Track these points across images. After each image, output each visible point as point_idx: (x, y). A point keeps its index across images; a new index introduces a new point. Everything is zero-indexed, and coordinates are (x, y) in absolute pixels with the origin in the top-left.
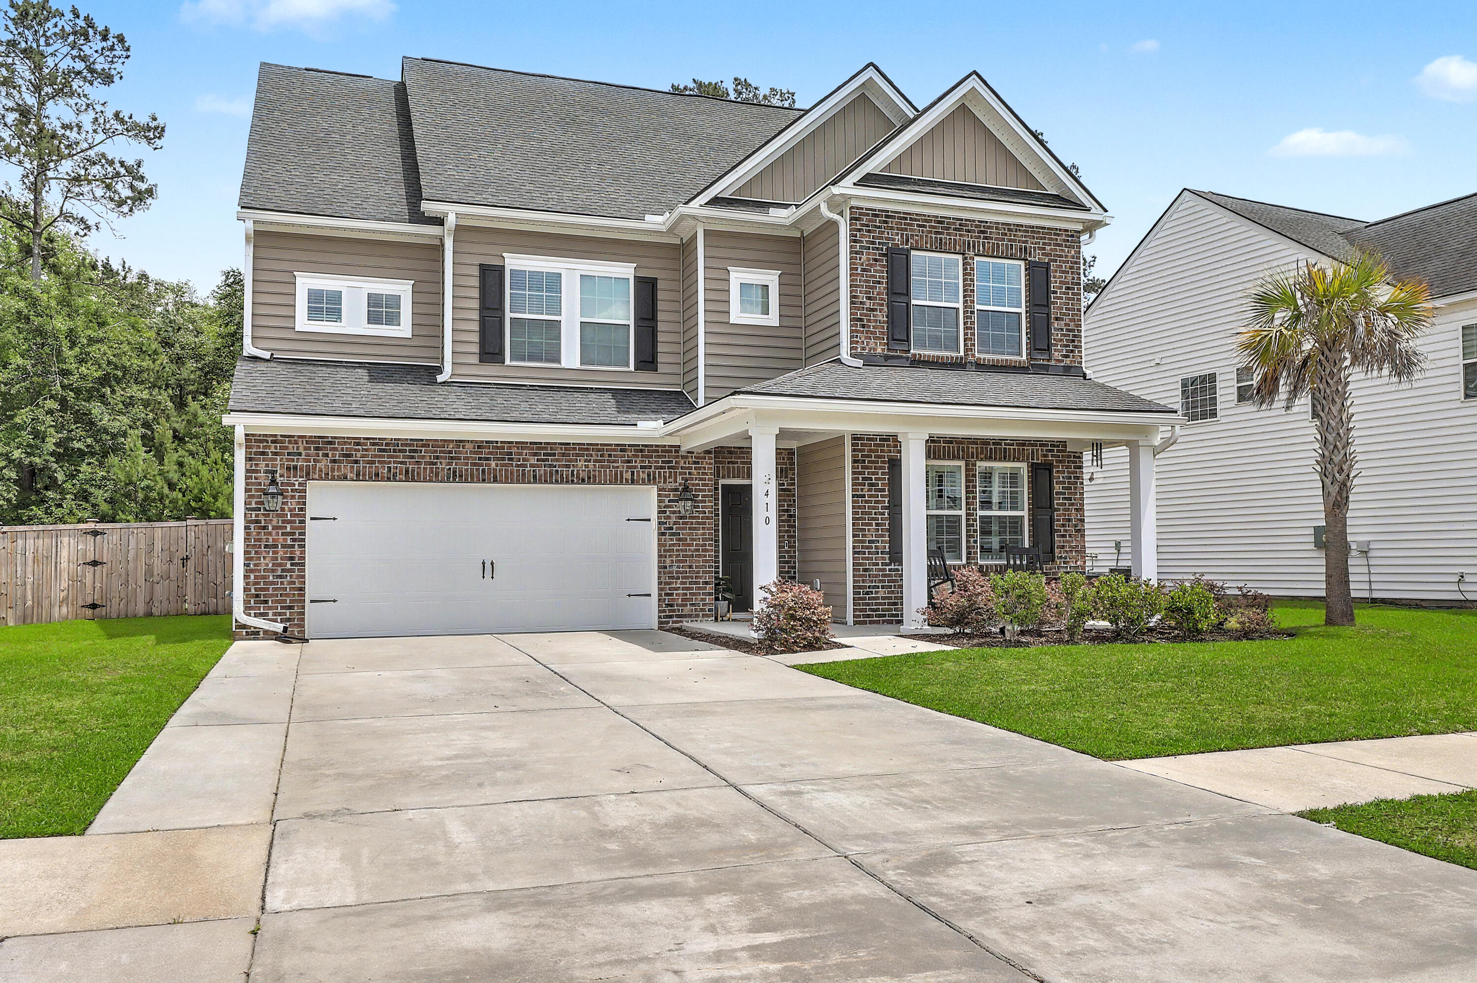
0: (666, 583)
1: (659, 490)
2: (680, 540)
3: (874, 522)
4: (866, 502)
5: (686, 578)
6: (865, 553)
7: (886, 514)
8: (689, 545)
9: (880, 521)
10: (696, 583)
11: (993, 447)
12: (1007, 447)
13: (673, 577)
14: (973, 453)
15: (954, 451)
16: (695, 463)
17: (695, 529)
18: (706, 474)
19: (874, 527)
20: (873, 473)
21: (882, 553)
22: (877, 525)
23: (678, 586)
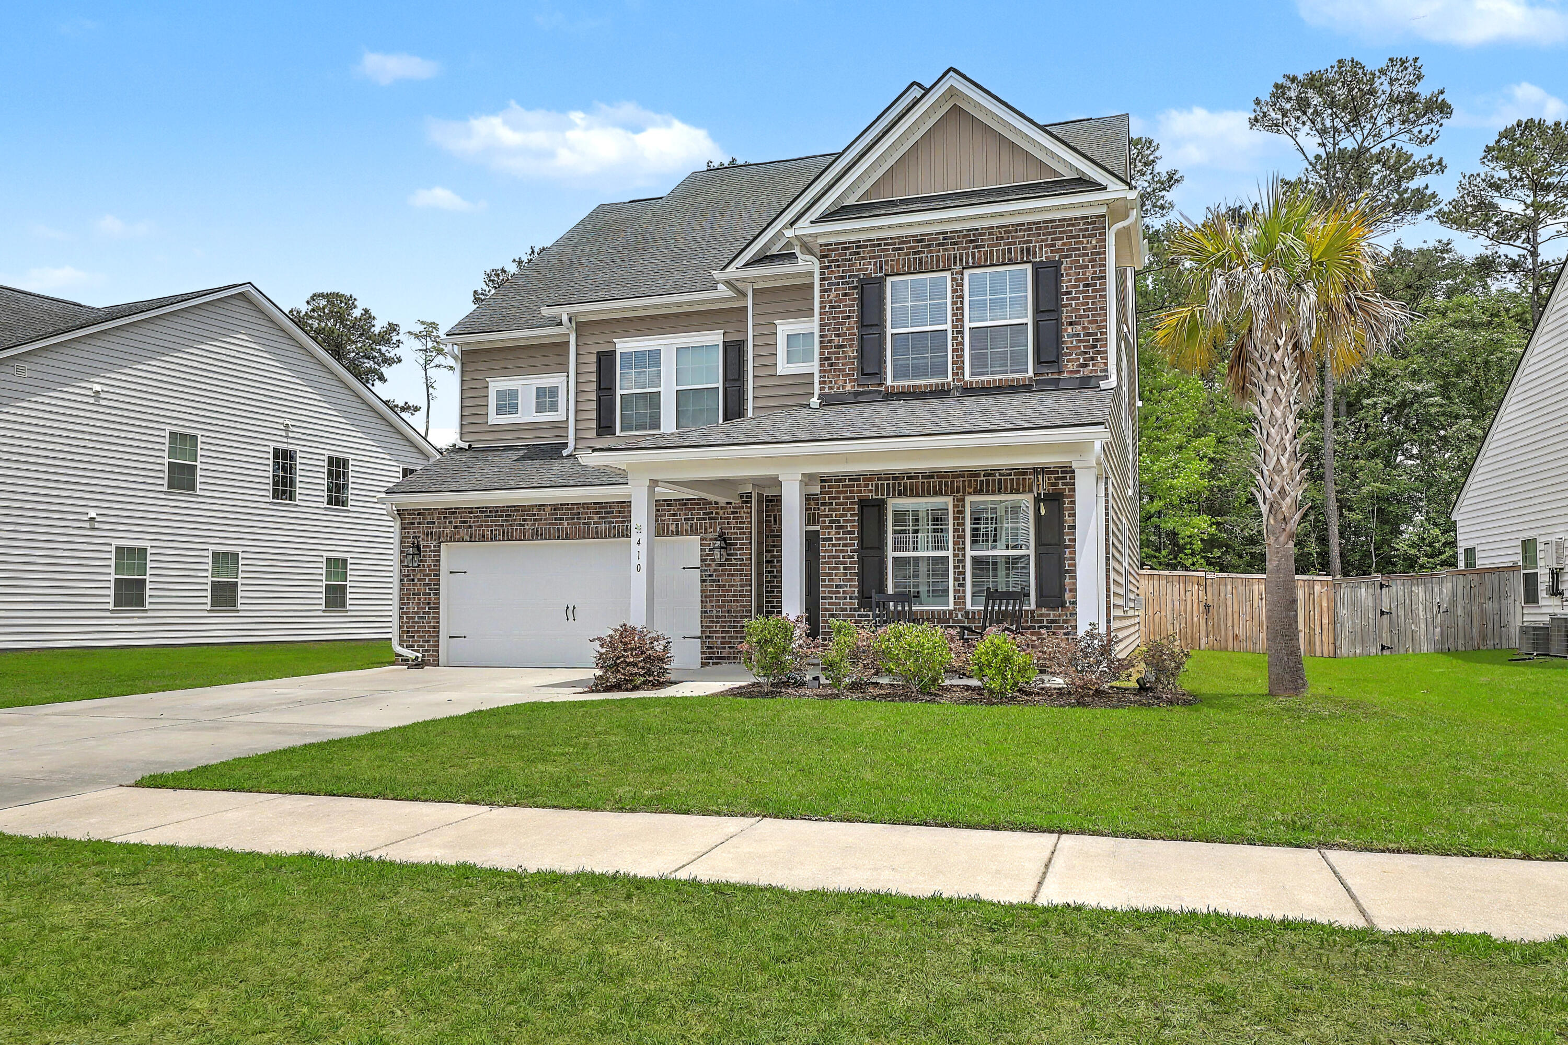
0: (707, 627)
1: (702, 539)
2: (719, 586)
3: (842, 566)
4: (834, 545)
5: (725, 622)
6: (831, 598)
7: (856, 557)
8: (728, 591)
9: (849, 565)
10: (735, 627)
11: (984, 479)
12: (1003, 478)
13: (712, 622)
14: (958, 487)
15: (934, 487)
16: (733, 513)
17: (733, 575)
18: (744, 523)
19: (842, 571)
20: (842, 516)
21: (851, 598)
22: (845, 569)
23: (718, 629)
